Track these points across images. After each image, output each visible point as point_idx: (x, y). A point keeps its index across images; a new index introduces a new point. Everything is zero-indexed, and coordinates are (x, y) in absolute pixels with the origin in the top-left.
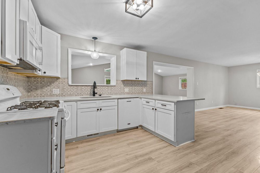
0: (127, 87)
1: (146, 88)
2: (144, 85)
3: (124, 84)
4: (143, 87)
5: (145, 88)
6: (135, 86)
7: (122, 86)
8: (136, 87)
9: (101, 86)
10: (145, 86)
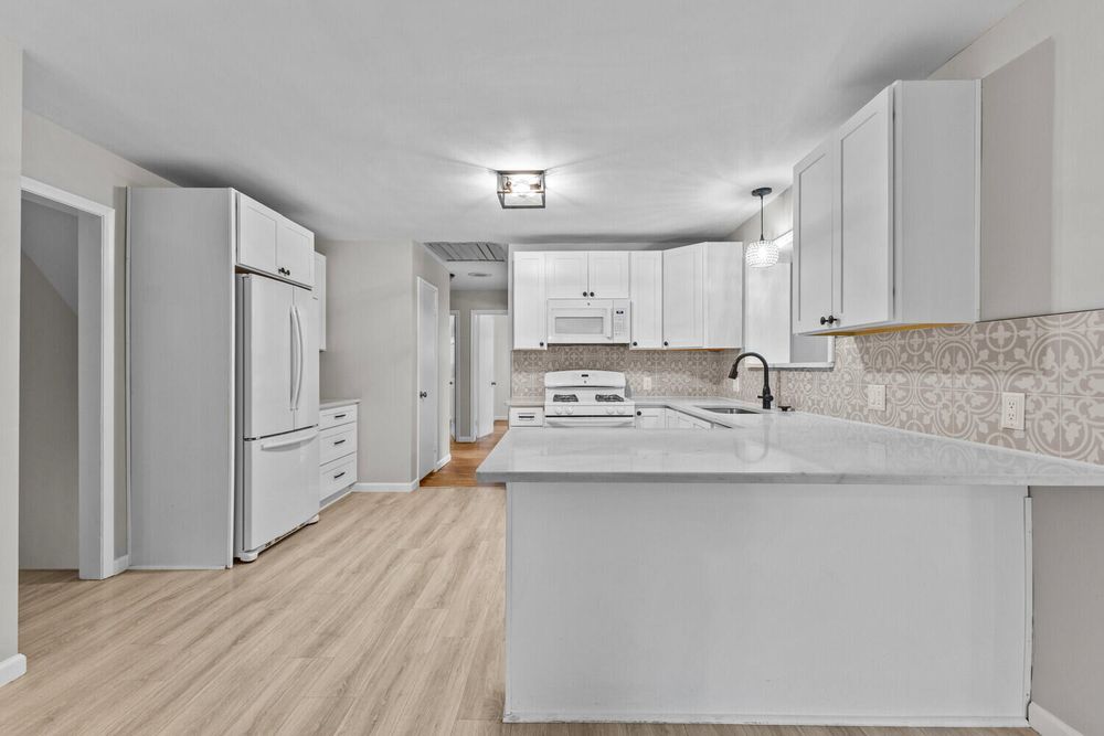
0: (878, 376)
1: (1035, 394)
2: (1009, 356)
3: (866, 358)
4: (1002, 380)
5: (1013, 389)
6: (929, 370)
7: (859, 364)
8: (932, 379)
10: (1021, 370)
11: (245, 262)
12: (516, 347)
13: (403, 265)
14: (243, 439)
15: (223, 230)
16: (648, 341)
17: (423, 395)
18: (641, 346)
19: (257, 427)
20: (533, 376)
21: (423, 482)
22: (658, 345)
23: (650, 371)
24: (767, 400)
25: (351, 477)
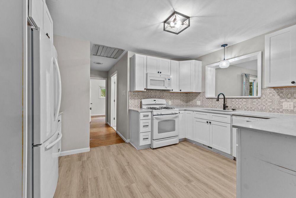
3: (281, 95)
7: (277, 97)
9: (237, 98)
18: (173, 91)
22: (178, 91)
23: (171, 99)
24: (225, 107)
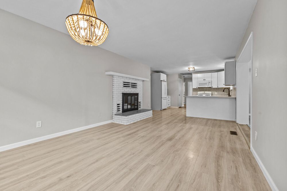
11: (161, 80)
12: (193, 88)
13: (177, 77)
14: (161, 98)
15: (159, 77)
16: (215, 86)
17: (179, 95)
18: (213, 87)
19: (163, 97)
20: (196, 92)
21: (179, 107)
22: (217, 87)
23: (216, 91)
25: (170, 106)
